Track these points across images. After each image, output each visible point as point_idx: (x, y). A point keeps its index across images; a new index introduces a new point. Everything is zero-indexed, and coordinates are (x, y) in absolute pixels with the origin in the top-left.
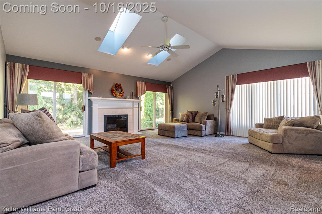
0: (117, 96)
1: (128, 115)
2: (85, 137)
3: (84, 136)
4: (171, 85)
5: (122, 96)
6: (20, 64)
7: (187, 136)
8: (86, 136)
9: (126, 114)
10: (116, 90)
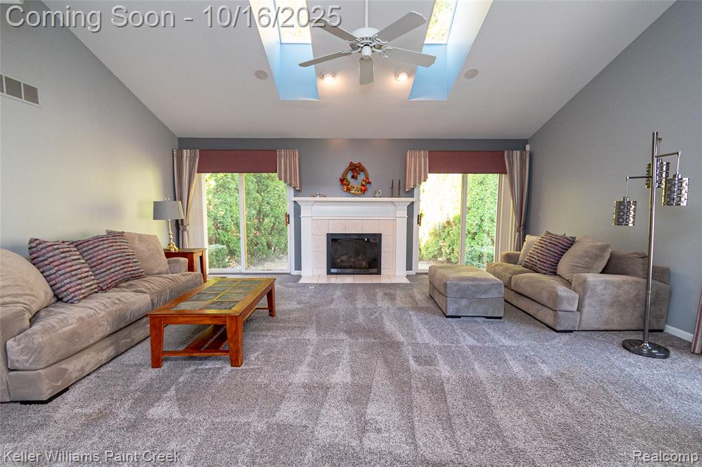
0: (353, 192)
1: (381, 234)
2: (290, 274)
3: (289, 272)
4: (528, 147)
5: (363, 191)
6: (188, 150)
7: (500, 318)
8: (292, 274)
9: (378, 233)
10: (353, 177)
